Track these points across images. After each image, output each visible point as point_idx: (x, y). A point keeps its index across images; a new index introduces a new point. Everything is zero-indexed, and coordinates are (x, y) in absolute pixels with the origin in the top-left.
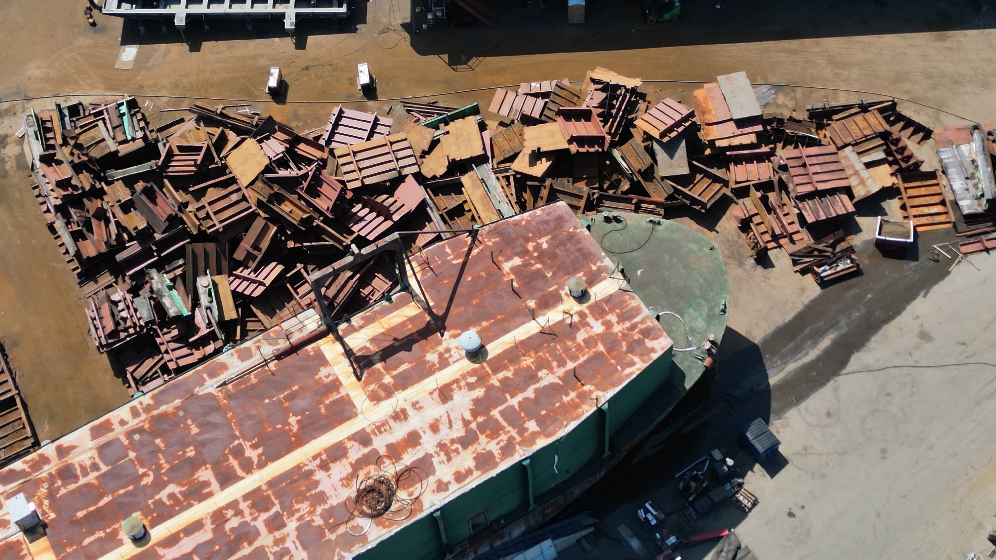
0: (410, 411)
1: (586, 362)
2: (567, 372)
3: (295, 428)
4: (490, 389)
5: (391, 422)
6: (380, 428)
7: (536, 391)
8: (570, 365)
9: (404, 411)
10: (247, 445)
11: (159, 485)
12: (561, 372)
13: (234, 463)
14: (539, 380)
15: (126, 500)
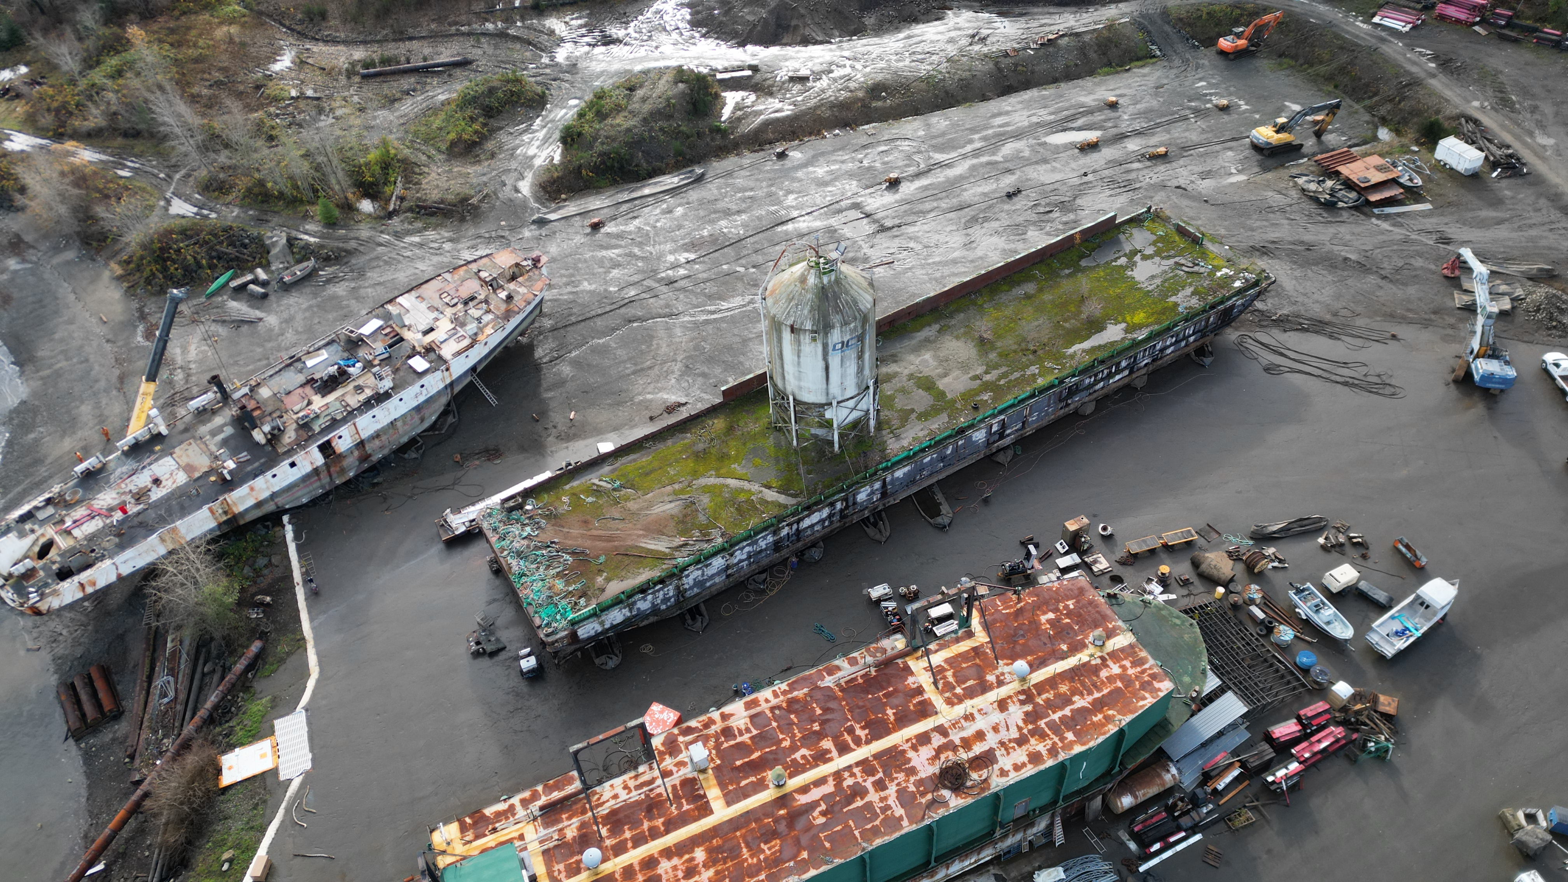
0: (977, 715)
1: (1110, 693)
2: (1095, 700)
3: (892, 718)
4: (1036, 705)
5: (962, 721)
6: (954, 725)
7: (1072, 710)
8: (1097, 695)
9: (972, 714)
10: (857, 727)
11: (794, 749)
12: (1090, 699)
13: (848, 738)
14: (1073, 703)
15: (771, 757)
